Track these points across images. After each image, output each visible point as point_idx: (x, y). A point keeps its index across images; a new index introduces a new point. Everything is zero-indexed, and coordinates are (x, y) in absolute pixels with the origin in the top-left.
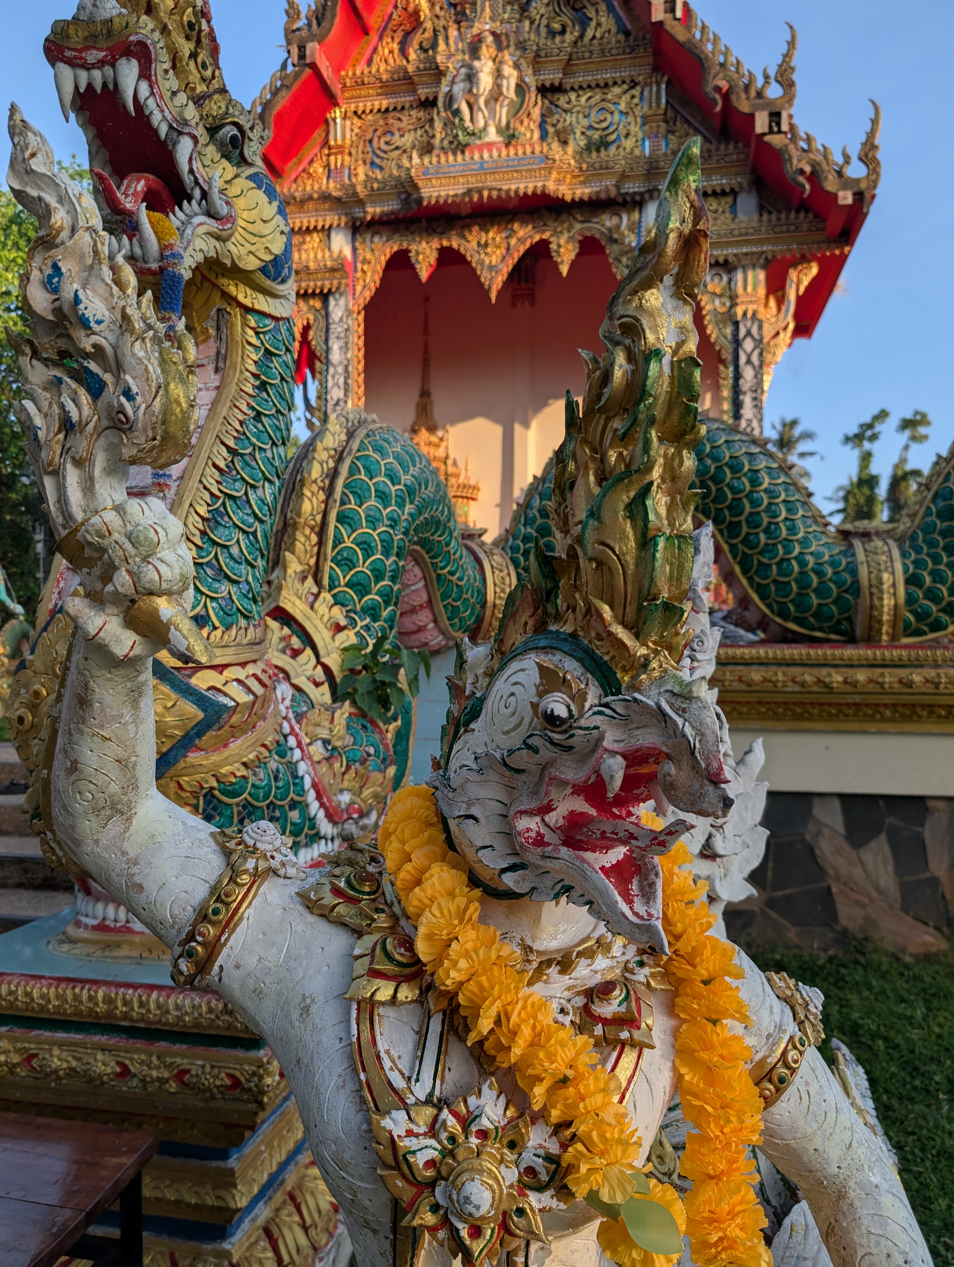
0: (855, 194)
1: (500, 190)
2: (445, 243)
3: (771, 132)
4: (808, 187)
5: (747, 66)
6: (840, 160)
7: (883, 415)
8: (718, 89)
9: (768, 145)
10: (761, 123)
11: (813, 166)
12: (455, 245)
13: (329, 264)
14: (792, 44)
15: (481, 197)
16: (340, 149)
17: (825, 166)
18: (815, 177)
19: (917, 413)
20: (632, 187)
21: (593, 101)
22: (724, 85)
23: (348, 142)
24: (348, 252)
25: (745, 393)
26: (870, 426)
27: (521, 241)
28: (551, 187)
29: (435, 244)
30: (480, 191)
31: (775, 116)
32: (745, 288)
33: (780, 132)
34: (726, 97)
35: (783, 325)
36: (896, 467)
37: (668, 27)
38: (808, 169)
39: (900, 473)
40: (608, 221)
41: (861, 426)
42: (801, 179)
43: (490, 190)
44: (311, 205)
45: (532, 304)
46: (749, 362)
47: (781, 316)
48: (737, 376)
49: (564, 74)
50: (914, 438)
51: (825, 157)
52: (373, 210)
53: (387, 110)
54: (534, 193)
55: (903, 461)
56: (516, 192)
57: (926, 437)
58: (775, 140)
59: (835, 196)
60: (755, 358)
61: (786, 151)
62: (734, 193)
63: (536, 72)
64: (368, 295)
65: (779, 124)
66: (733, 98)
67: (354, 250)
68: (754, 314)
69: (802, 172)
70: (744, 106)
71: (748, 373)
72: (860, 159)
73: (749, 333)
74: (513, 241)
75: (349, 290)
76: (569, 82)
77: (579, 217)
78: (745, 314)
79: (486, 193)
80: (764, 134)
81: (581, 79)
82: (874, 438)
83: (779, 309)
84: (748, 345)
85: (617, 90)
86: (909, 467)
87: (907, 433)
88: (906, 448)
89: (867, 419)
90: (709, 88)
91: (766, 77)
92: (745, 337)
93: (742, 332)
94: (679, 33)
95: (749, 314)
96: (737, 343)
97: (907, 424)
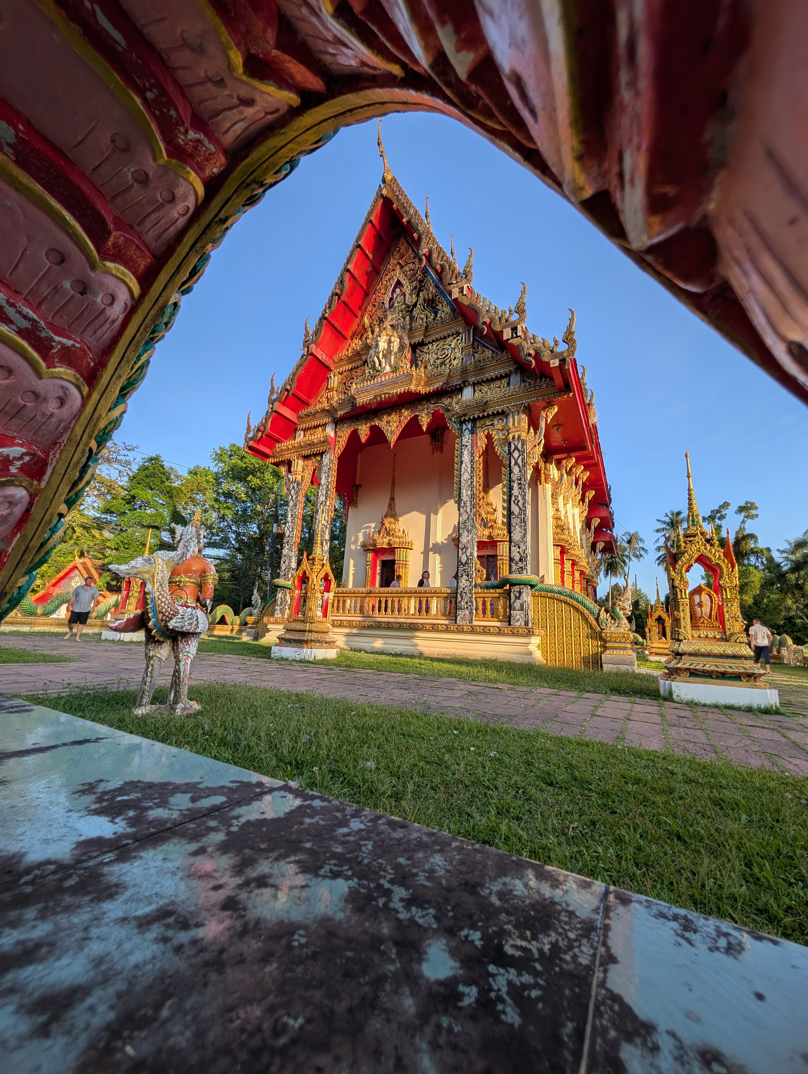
0: (560, 361)
1: (389, 394)
2: (373, 424)
3: (513, 337)
4: (533, 362)
5: (500, 309)
6: (552, 344)
7: (726, 505)
8: (484, 323)
9: (511, 344)
10: (507, 334)
11: (536, 350)
12: (377, 424)
13: (322, 439)
14: (524, 292)
15: (381, 398)
16: (332, 389)
17: (543, 349)
18: (537, 356)
19: (747, 503)
20: (456, 381)
21: (439, 347)
22: (487, 320)
23: (336, 385)
24: (332, 435)
25: (514, 482)
26: (718, 511)
27: (406, 418)
28: (413, 388)
29: (369, 425)
30: (380, 396)
31: (514, 329)
32: (514, 424)
33: (517, 337)
34: (489, 326)
35: (538, 442)
36: (737, 533)
37: (460, 300)
38: (532, 352)
39: (741, 536)
40: (446, 401)
41: (712, 511)
42: (530, 358)
43: (385, 394)
44: (317, 415)
45: (442, 452)
46: (516, 463)
47: (537, 436)
48: (511, 472)
49: (425, 336)
50: (747, 517)
51: (543, 344)
52: (340, 413)
53: (351, 369)
54: (404, 392)
55: (742, 529)
56: (396, 393)
57: (757, 516)
58: (515, 341)
59: (548, 363)
60: (520, 461)
61: (521, 345)
62: (507, 376)
63: (410, 338)
64: (340, 452)
65: (516, 333)
66: (492, 325)
67: (336, 432)
68: (519, 436)
69: (530, 355)
70: (498, 328)
71: (516, 470)
72: (564, 341)
73: (516, 448)
74: (402, 418)
75: (332, 451)
76: (427, 341)
77: (432, 402)
78: (514, 438)
79: (383, 396)
80: (509, 339)
81: (434, 338)
82: (722, 517)
83: (536, 433)
84: (516, 454)
85: (451, 338)
86: (746, 532)
87: (743, 514)
88: (743, 522)
89: (717, 508)
90: (480, 324)
91: (510, 311)
92: (514, 451)
93: (513, 447)
94: (466, 302)
95: (516, 437)
96: (510, 453)
97: (741, 509)
